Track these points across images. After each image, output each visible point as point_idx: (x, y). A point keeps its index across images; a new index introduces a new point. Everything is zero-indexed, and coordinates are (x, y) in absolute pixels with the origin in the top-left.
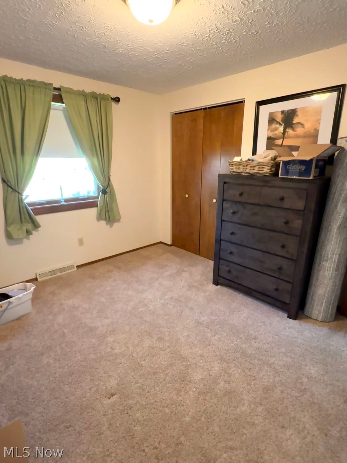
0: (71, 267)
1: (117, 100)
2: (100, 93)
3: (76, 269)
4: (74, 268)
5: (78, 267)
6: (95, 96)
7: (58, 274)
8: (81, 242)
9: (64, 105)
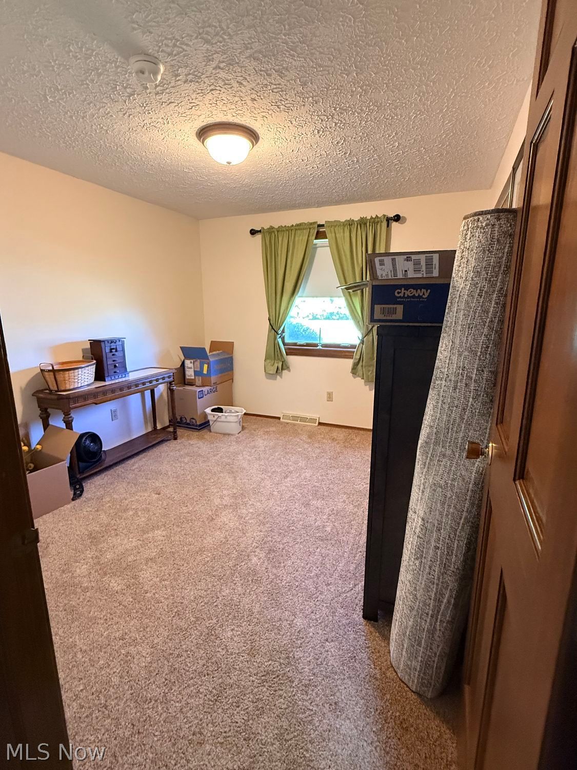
0: (312, 420)
1: (397, 218)
2: (372, 217)
3: (317, 424)
4: (316, 423)
5: (320, 424)
6: (363, 222)
7: (299, 422)
8: (330, 397)
9: (327, 240)
